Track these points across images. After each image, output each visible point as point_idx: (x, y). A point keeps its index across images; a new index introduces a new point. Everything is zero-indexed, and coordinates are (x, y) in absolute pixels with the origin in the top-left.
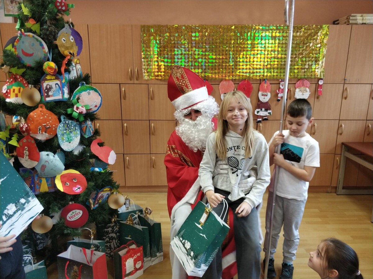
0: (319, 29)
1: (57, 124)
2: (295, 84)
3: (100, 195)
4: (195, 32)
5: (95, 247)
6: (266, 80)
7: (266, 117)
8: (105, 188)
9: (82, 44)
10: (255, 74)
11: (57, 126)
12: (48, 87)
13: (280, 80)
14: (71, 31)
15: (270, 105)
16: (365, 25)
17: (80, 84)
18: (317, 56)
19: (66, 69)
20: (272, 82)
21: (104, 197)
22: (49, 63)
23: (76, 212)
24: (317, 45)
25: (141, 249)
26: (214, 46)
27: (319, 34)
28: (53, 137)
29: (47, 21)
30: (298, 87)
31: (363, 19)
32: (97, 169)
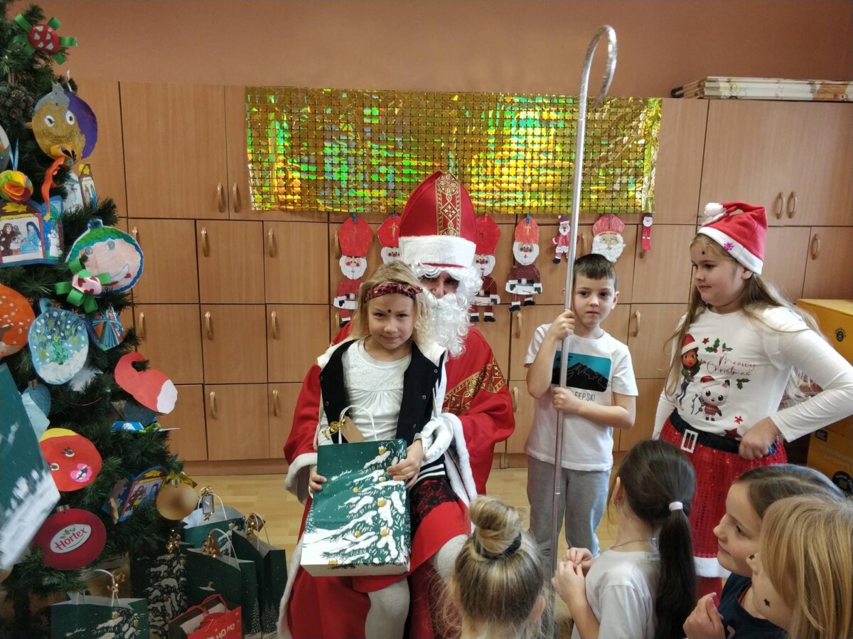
0: (642, 108)
1: (29, 320)
2: (593, 224)
3: (136, 488)
4: (371, 107)
5: (121, 615)
6: (528, 216)
7: (531, 299)
8: (149, 472)
9: (97, 130)
10: (505, 203)
11: (30, 323)
12: (9, 231)
13: (560, 217)
14: (67, 100)
15: (538, 272)
16: (737, 101)
17: (89, 225)
18: (638, 164)
19: (55, 188)
20: (540, 221)
21: (148, 492)
22: (10, 174)
23: (74, 530)
24: (637, 139)
25: (237, 614)
26: (414, 138)
27: (641, 117)
28: (17, 350)
29: (7, 74)
30: (598, 232)
31: (731, 88)
32: (129, 426)
